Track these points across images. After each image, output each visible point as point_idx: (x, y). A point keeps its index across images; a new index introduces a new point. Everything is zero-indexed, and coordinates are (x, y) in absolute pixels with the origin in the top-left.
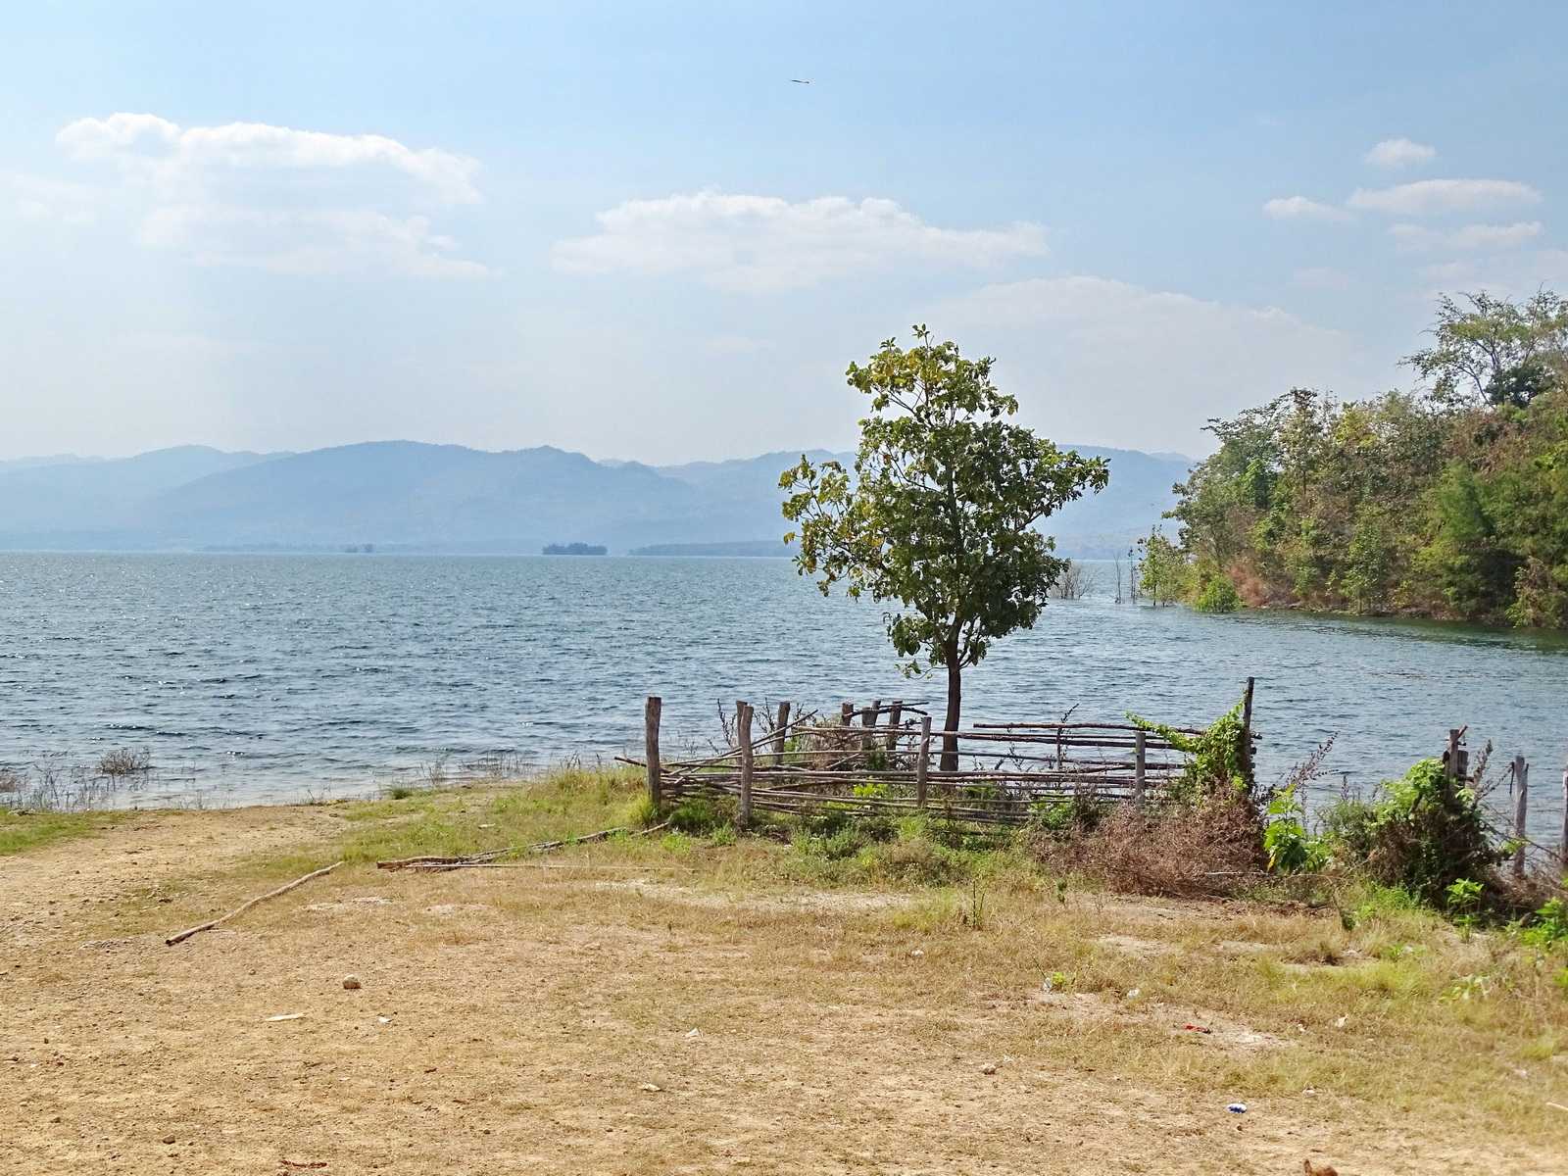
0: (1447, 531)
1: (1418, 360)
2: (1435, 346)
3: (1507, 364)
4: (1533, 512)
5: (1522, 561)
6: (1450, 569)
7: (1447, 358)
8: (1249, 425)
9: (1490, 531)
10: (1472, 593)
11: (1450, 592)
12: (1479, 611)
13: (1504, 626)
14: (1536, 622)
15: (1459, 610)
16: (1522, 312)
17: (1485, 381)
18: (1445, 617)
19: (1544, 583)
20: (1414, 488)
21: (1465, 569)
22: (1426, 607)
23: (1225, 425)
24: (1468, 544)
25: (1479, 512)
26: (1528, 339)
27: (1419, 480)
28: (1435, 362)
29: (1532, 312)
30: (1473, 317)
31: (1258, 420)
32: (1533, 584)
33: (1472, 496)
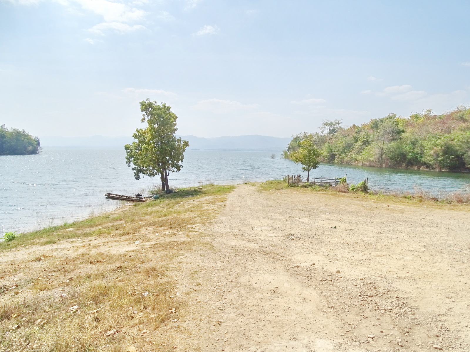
0: (326, 151)
1: (319, 128)
2: (322, 126)
3: (331, 129)
4: (337, 149)
5: (336, 155)
6: (326, 156)
7: (323, 127)
8: (297, 136)
9: (332, 151)
10: (329, 159)
11: (326, 159)
12: (330, 161)
13: (333, 163)
14: (338, 163)
15: (327, 161)
16: (333, 122)
17: (328, 131)
18: (325, 162)
19: (339, 158)
20: (321, 145)
21: (328, 156)
22: (322, 160)
23: (294, 136)
24: (329, 153)
25: (330, 149)
26: (334, 125)
27: (321, 144)
28: (322, 128)
29: (334, 122)
30: (327, 122)
31: (299, 135)
32: (337, 158)
33: (329, 147)
